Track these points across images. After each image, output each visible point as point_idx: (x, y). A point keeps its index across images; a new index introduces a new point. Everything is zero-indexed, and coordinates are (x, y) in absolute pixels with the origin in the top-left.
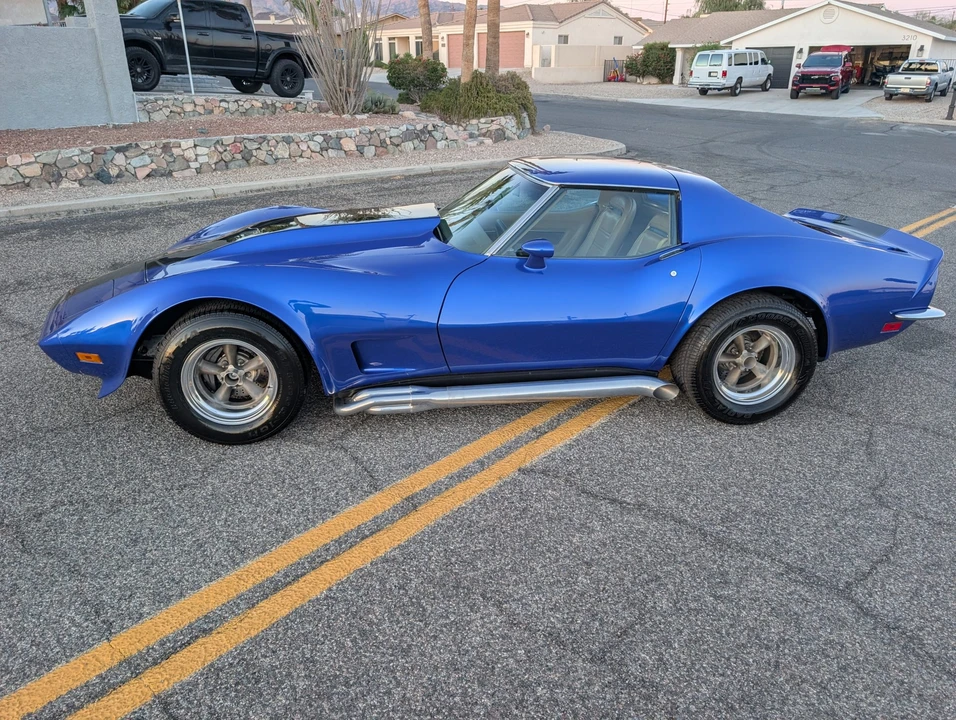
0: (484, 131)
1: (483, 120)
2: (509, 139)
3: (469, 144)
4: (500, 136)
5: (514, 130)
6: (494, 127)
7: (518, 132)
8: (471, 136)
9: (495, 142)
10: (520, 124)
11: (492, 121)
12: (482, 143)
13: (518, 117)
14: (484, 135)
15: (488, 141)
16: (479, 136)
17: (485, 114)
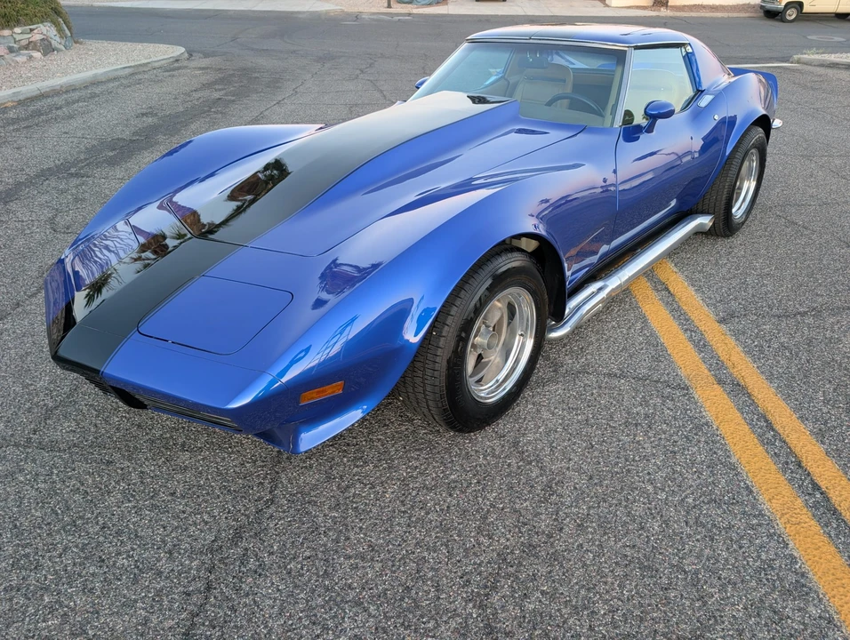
0: (24, 43)
1: (18, 30)
2: (58, 50)
3: (18, 59)
4: (47, 48)
5: (57, 38)
6: (37, 37)
7: (63, 42)
8: (11, 50)
9: (45, 55)
10: (60, 31)
11: (32, 30)
12: (31, 57)
13: (56, 24)
14: (26, 47)
15: (37, 55)
16: (20, 49)
17: (18, 23)
